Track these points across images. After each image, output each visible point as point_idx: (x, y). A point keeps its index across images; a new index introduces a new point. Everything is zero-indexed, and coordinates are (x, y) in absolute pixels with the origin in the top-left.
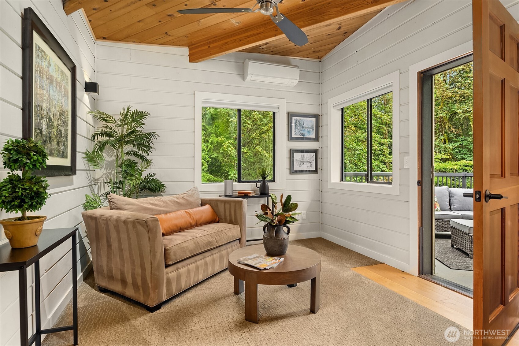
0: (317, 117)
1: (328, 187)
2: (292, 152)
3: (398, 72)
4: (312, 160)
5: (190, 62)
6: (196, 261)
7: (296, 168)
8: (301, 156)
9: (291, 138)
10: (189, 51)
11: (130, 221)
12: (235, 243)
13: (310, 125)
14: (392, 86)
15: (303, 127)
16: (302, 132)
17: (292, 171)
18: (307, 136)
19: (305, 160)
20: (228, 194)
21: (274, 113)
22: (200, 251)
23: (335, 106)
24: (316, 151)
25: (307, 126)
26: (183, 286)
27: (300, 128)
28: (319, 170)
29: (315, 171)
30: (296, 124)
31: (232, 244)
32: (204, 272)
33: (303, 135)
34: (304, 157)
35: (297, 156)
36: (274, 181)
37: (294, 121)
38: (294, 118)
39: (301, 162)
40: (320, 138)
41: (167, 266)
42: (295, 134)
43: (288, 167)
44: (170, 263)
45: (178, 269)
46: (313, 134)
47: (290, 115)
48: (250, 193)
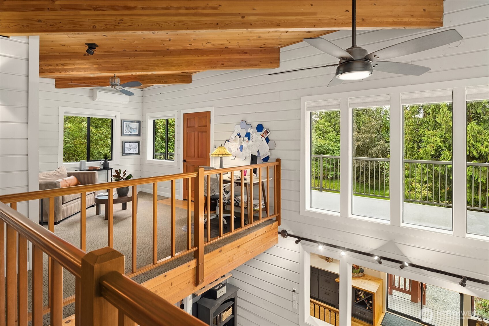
0: (139, 122)
1: (146, 162)
2: (124, 143)
3: (177, 111)
4: (136, 147)
5: (56, 88)
6: (74, 203)
7: (126, 152)
8: (130, 145)
9: (122, 134)
10: (56, 81)
11: (44, 184)
12: (92, 194)
13: (135, 127)
14: (174, 116)
15: (131, 128)
16: (130, 131)
17: (123, 154)
18: (133, 133)
19: (132, 147)
20: (82, 169)
21: (112, 120)
22: (76, 198)
23: (150, 118)
24: (139, 142)
25: (133, 128)
26: (69, 215)
27: (129, 129)
28: (140, 153)
29: (138, 153)
30: (126, 126)
31: (90, 195)
32: (78, 208)
33: (131, 133)
34: (131, 145)
35: (127, 145)
36: (112, 160)
37: (125, 125)
38: (125, 123)
39: (129, 148)
40: (141, 134)
41: (63, 204)
42: (126, 132)
43: (121, 152)
44: (65, 202)
45: (67, 205)
46: (137, 132)
47: (123, 122)
48: (97, 168)
